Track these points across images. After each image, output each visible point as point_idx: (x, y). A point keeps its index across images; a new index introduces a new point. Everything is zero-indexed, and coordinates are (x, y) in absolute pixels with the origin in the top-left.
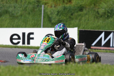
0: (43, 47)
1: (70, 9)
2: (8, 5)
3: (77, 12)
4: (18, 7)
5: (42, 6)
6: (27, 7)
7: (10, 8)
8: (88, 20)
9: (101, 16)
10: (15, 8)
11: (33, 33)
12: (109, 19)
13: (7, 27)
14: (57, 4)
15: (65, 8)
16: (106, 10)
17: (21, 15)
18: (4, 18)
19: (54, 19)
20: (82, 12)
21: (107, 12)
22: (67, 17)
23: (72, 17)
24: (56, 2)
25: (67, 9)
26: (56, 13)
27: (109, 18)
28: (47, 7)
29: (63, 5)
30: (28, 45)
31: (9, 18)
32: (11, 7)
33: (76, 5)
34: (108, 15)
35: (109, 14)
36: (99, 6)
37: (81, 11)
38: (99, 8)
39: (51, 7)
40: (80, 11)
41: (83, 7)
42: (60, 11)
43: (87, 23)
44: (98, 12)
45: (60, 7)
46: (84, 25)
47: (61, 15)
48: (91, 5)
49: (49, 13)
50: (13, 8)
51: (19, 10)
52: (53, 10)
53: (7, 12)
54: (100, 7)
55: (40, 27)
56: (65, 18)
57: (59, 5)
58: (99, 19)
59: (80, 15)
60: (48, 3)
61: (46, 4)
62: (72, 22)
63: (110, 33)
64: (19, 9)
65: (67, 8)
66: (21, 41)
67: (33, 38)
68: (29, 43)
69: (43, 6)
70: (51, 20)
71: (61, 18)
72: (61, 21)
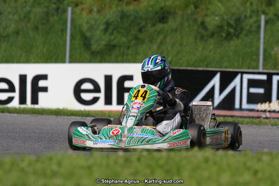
0: (137, 111)
1: (136, 18)
3: (154, 25)
4: (9, 13)
5: (67, 10)
6: (29, 12)
8: (181, 45)
9: (212, 35)
11: (45, 77)
12: (232, 43)
15: (123, 16)
16: (223, 19)
17: (17, 33)
19: (97, 41)
20: (165, 25)
21: (225, 24)
22: (130, 38)
23: (141, 36)
25: (128, 17)
26: (102, 27)
27: (231, 39)
28: (81, 13)
29: (120, 9)
30: (32, 106)
33: (152, 7)
34: (228, 31)
35: (232, 30)
36: (207, 9)
37: (164, 23)
38: (206, 15)
39: (91, 11)
40: (160, 22)
41: (169, 13)
42: (113, 22)
43: (178, 53)
44: (203, 23)
45: (111, 14)
46: (172, 57)
47: (115, 32)
48: (187, 6)
49: (85, 27)
51: (10, 20)
52: (96, 21)
54: (209, 12)
55: (63, 61)
56: (124, 39)
57: (110, 7)
58: (206, 41)
59: (159, 32)
60: (82, 3)
61: (77, 5)
62: (142, 49)
63: (234, 75)
64: (10, 16)
66: (16, 95)
67: (45, 89)
68: (35, 100)
69: (70, 9)
70: (90, 45)
71: (114, 39)
72: (114, 46)
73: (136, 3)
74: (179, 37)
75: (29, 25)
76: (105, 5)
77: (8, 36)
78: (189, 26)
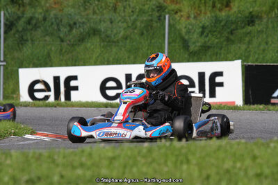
1: (227, 22)
2: (99, 17)
3: (244, 27)
4: (120, 20)
5: (165, 18)
6: (135, 21)
7: (102, 23)
8: (267, 43)
10: (111, 22)
13: (95, 64)
14: (199, 12)
15: (217, 20)
17: (126, 38)
18: (89, 44)
19: (194, 43)
20: (254, 27)
22: (222, 40)
23: (232, 37)
24: (199, 7)
25: (221, 21)
26: (200, 30)
28: (180, 20)
29: (213, 14)
31: (100, 45)
32: (104, 22)
37: (253, 25)
39: (189, 17)
40: (249, 25)
41: (257, 17)
42: (208, 26)
43: (264, 50)
45: (206, 18)
46: (259, 54)
47: (210, 35)
49: (184, 31)
50: (109, 23)
51: (120, 27)
52: (193, 25)
53: (95, 32)
56: (217, 40)
57: (205, 13)
59: (249, 33)
60: (180, 11)
61: (176, 13)
62: (233, 48)
64: (120, 24)
65: (221, 19)
70: (189, 46)
71: (209, 41)
72: (209, 47)
73: (227, 9)
74: (265, 36)
75: (136, 31)
76: (201, 12)
77: (118, 41)
78: (273, 27)
